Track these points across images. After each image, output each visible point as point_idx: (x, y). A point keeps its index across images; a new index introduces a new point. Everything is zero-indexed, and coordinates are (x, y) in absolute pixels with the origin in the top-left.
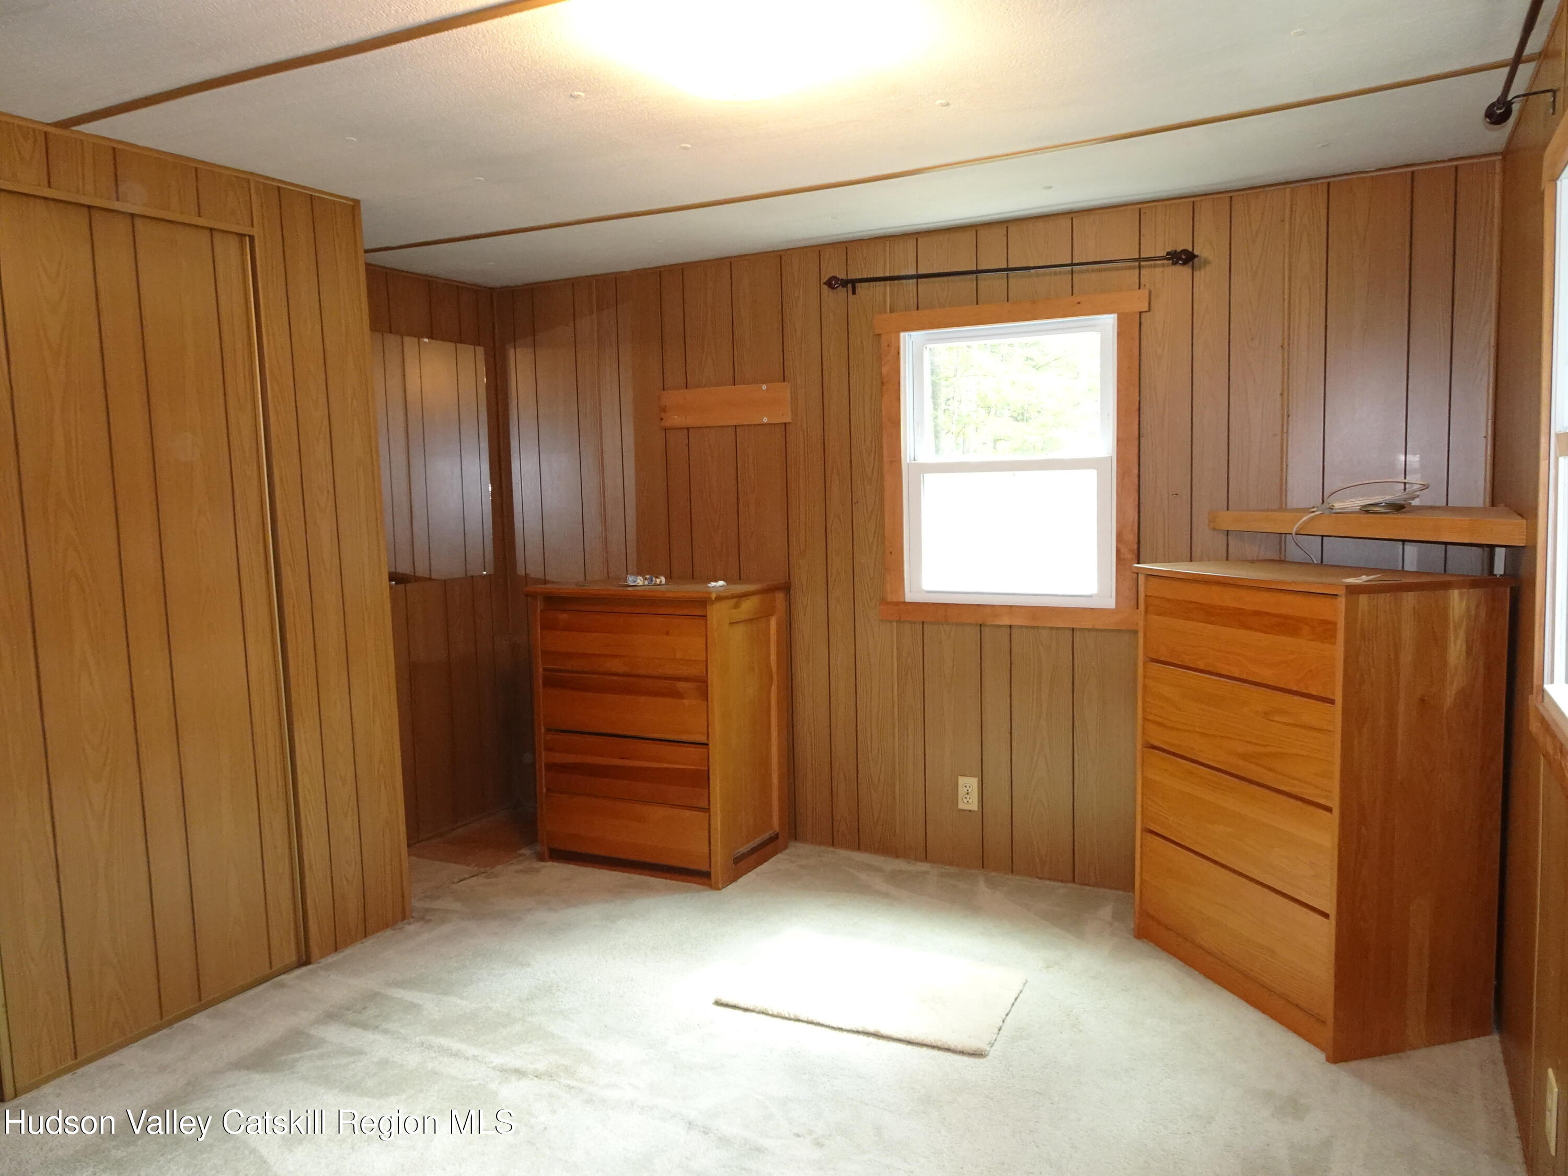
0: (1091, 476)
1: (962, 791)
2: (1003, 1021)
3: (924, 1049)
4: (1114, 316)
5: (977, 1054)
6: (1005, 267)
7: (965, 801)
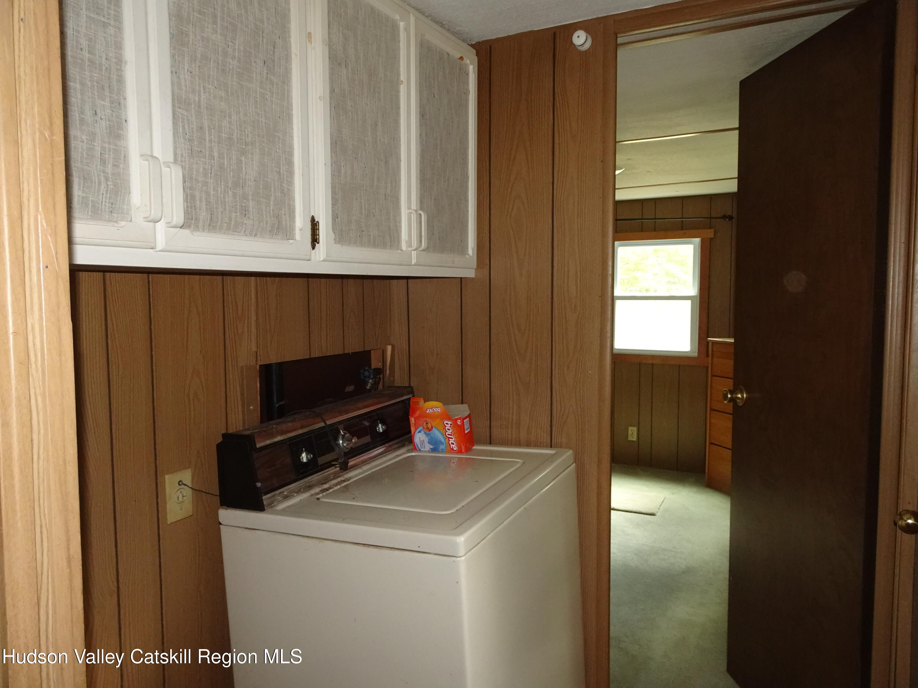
0: (689, 303)
1: (630, 432)
2: (659, 509)
3: (632, 514)
4: (700, 239)
5: (652, 514)
6: (654, 217)
7: (631, 437)
